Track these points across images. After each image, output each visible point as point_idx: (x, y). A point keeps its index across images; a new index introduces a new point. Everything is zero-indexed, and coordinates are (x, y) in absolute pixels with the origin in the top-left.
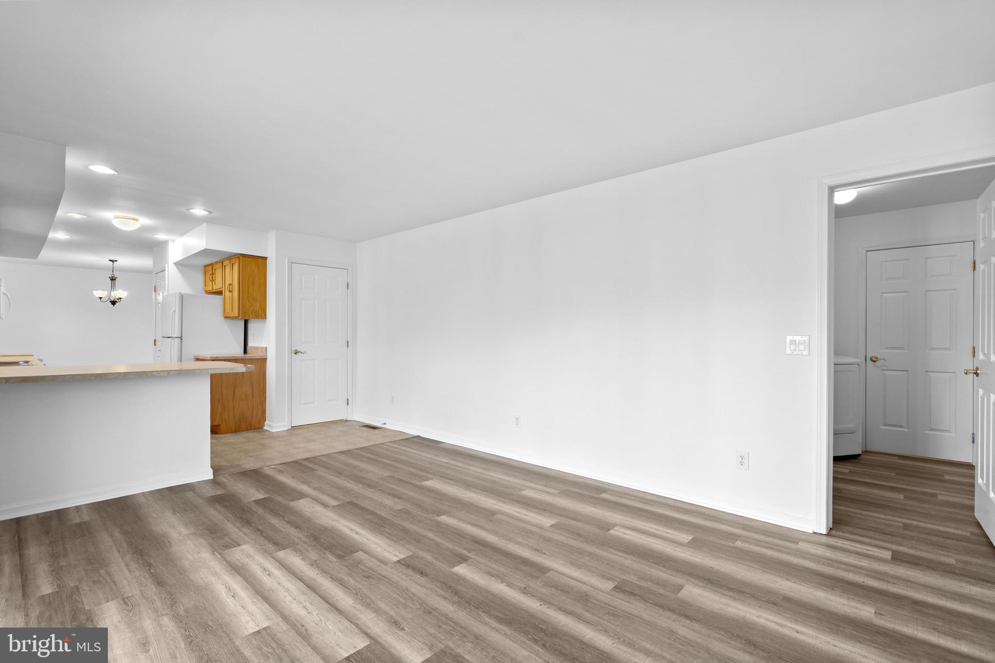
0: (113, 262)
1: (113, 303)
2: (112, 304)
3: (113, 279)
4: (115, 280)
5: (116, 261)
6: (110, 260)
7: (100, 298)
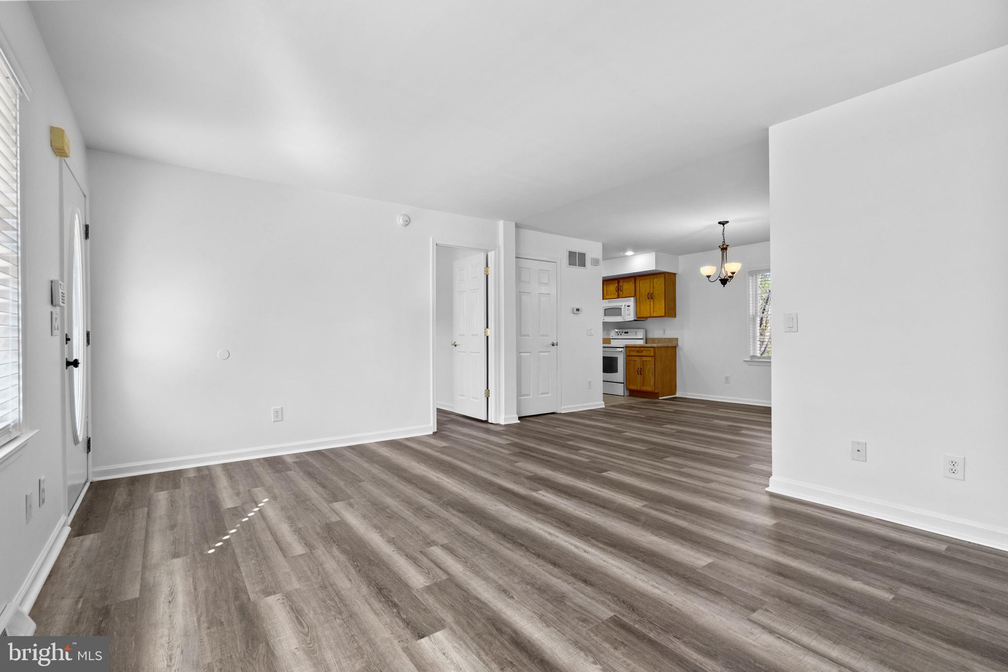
0: (723, 224)
1: (724, 282)
2: (722, 283)
3: (724, 249)
4: (726, 249)
5: (727, 222)
6: (720, 223)
7: (708, 277)
